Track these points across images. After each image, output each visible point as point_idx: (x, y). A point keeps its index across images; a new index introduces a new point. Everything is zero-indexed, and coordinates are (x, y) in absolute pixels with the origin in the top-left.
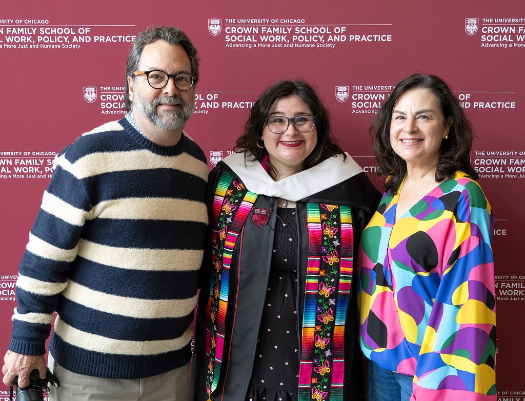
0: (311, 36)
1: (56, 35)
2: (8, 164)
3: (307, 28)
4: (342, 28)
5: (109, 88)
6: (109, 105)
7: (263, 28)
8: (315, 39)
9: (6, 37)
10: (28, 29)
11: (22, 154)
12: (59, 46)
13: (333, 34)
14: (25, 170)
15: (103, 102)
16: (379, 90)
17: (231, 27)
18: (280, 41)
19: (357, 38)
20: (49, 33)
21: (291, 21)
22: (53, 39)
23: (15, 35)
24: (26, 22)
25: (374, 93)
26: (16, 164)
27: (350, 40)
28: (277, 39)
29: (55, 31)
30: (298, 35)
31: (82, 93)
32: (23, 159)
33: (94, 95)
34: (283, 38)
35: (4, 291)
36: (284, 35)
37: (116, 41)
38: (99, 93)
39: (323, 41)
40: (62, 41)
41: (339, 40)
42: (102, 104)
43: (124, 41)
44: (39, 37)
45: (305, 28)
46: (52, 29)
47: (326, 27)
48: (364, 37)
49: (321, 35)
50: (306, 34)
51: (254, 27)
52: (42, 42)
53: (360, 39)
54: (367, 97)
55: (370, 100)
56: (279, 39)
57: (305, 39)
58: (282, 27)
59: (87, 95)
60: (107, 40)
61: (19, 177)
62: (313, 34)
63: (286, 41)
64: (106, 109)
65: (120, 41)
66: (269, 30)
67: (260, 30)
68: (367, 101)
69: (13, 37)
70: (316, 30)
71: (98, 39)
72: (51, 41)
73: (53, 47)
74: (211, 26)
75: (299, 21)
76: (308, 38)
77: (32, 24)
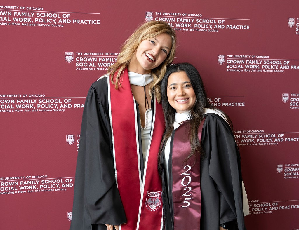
0: (205, 25)
1: (47, 18)
2: (11, 103)
3: (203, 20)
4: (223, 20)
5: (81, 54)
6: (81, 64)
7: (177, 19)
8: (207, 26)
9: (13, 18)
10: (29, 13)
11: (22, 96)
12: (49, 25)
13: (217, 24)
14: (24, 106)
15: (78, 62)
16: (242, 58)
17: (159, 17)
18: (187, 27)
19: (230, 27)
20: (43, 16)
21: (194, 15)
22: (46, 20)
23: (19, 17)
24: (28, 8)
25: (239, 60)
26: (17, 103)
27: (227, 28)
28: (185, 26)
29: (47, 15)
30: (198, 24)
31: (64, 56)
32: (23, 99)
33: (72, 58)
34: (189, 25)
35: (6, 187)
36: (190, 23)
37: (87, 23)
38: (75, 56)
39: (212, 28)
40: (51, 22)
41: (220, 28)
42: (76, 64)
43: (92, 23)
44: (36, 19)
45: (202, 20)
46: (45, 14)
47: (213, 20)
48: (234, 27)
49: (211, 24)
50: (202, 23)
51: (173, 18)
52: (38, 22)
53: (232, 28)
54: (235, 62)
55: (236, 64)
56: (186, 26)
57: (201, 26)
58: (189, 18)
59: (67, 57)
60: (81, 22)
61: (19, 111)
62: (206, 24)
63: (190, 27)
64: (79, 67)
65: (90, 23)
66: (181, 20)
67: (176, 20)
68: (235, 64)
69: (18, 18)
70: (208, 21)
71: (75, 22)
72: (44, 22)
73: (45, 25)
74: (147, 16)
75: (198, 15)
76: (203, 26)
77: (31, 10)
